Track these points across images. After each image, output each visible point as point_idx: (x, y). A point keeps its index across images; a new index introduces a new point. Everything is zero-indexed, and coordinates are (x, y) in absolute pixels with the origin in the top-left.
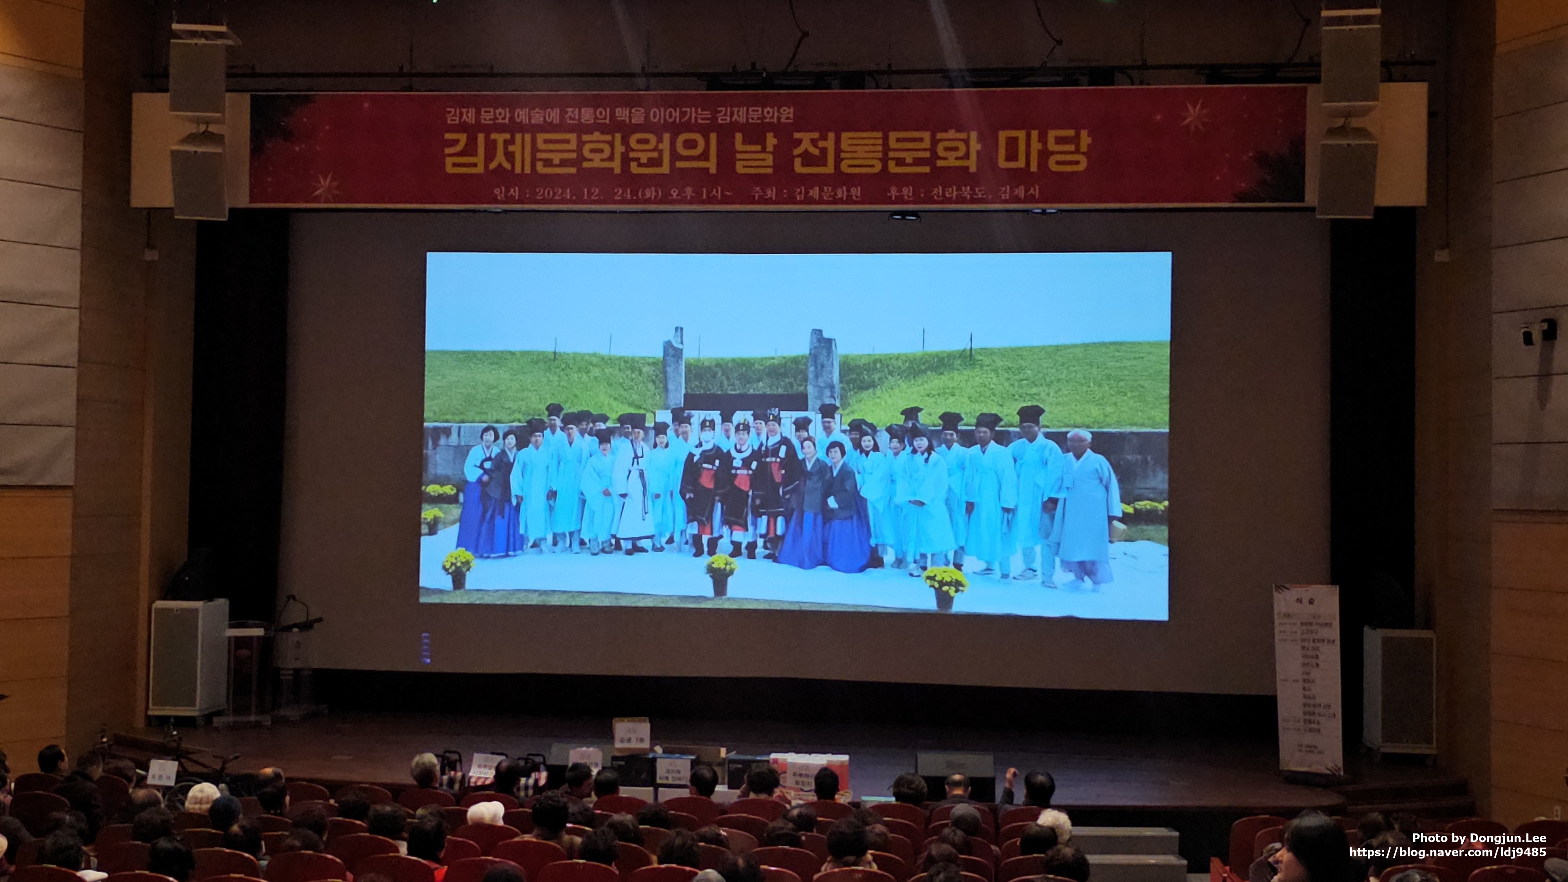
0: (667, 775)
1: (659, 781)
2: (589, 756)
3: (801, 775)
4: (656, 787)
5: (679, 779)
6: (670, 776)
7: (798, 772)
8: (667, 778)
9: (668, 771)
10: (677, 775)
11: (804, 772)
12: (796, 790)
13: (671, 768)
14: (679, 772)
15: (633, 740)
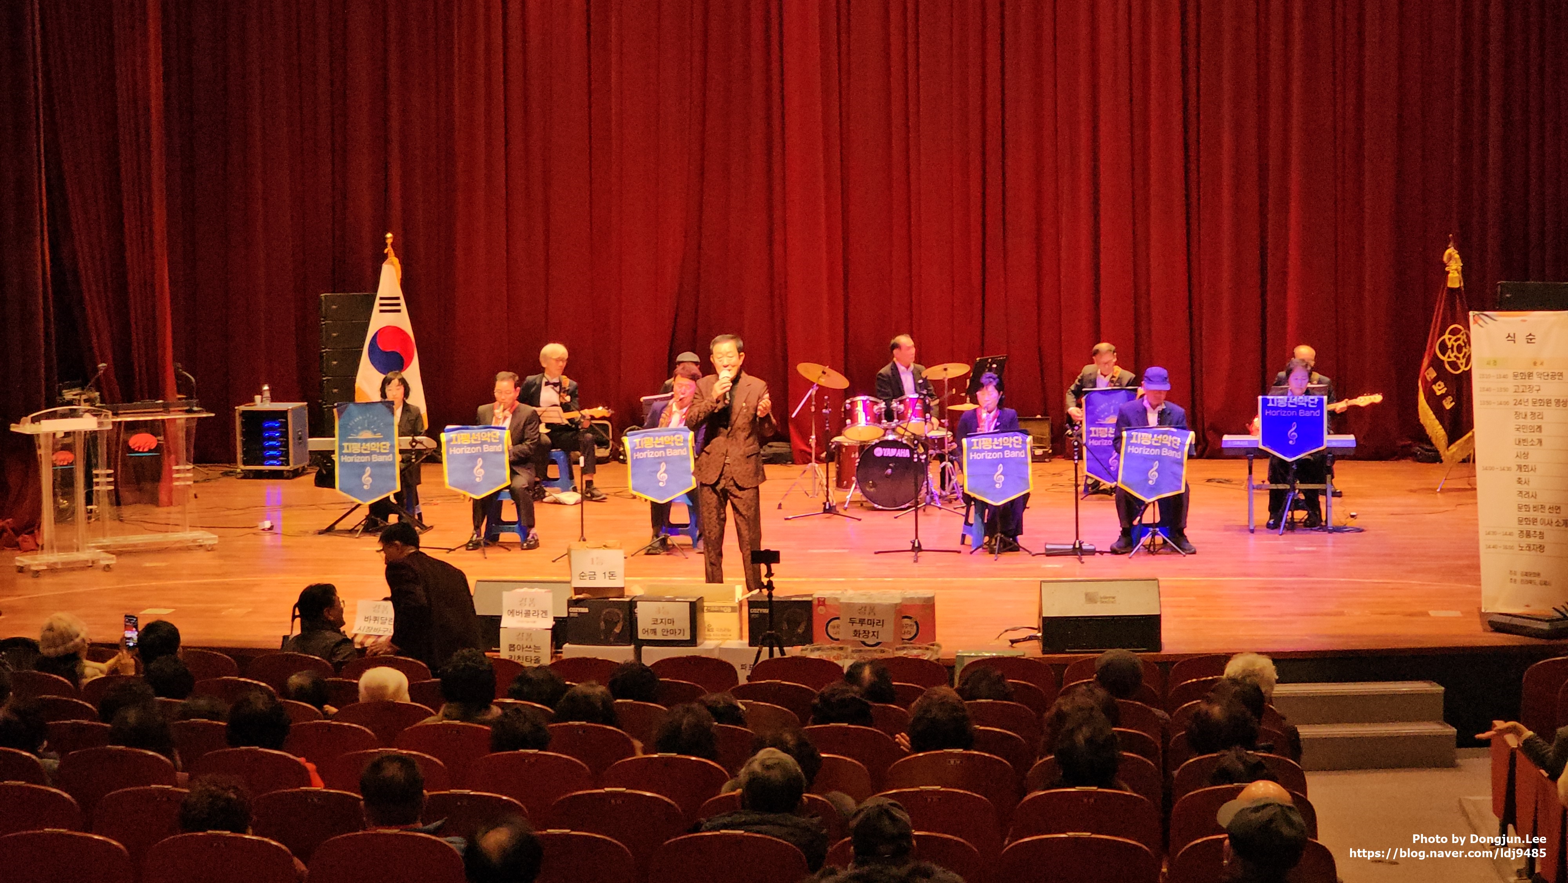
0: (654, 627)
1: (641, 636)
2: (532, 600)
3: (862, 621)
4: (640, 644)
5: (673, 632)
6: (659, 628)
7: (858, 617)
8: (654, 631)
9: (655, 622)
10: (669, 627)
11: (866, 617)
12: (853, 643)
13: (659, 617)
14: (672, 621)
15: (600, 575)
